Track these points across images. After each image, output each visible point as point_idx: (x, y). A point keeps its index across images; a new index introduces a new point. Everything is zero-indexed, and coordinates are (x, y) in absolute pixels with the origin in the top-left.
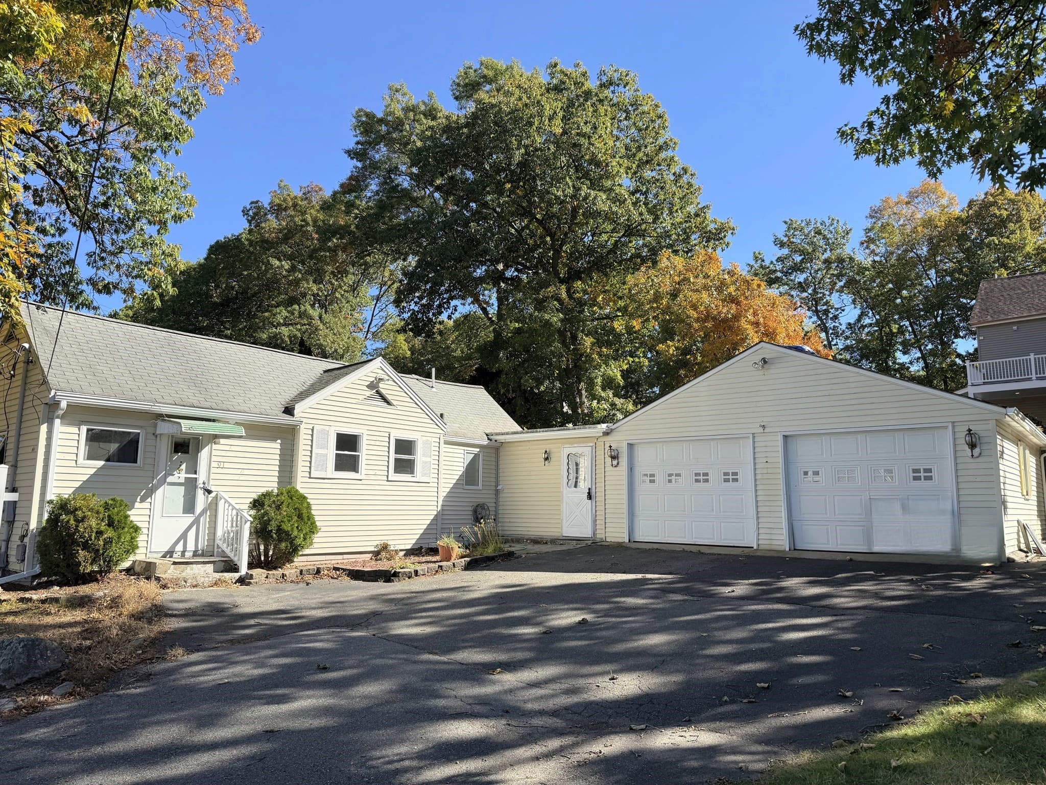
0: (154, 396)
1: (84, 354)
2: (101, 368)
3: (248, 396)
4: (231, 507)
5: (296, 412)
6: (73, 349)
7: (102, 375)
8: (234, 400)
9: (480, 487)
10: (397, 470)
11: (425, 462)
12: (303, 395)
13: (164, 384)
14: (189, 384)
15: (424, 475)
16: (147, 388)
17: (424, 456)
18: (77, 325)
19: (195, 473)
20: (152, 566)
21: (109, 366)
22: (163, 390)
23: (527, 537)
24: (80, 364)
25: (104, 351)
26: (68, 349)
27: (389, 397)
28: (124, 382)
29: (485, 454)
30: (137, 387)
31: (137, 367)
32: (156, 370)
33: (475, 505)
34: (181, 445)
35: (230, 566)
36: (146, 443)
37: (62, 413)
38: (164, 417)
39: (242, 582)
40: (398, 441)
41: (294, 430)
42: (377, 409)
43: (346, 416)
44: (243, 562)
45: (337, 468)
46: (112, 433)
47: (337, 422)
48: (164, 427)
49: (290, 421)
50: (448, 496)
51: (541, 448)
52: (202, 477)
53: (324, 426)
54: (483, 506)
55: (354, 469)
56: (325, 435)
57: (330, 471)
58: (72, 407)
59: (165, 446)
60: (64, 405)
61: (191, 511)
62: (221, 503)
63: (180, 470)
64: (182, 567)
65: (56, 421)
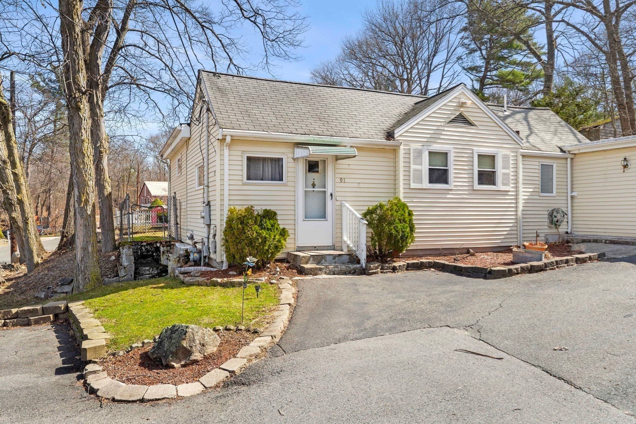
0: (290, 129)
1: (243, 103)
2: (254, 111)
3: (359, 125)
4: (351, 213)
5: (396, 136)
6: (236, 100)
7: (254, 116)
8: (348, 129)
9: (554, 194)
10: (481, 182)
11: (504, 174)
12: (400, 123)
13: (297, 120)
14: (315, 119)
15: (504, 184)
16: (285, 124)
17: (504, 168)
18: (240, 84)
19: (325, 188)
20: (298, 257)
21: (260, 110)
22: (297, 125)
23: (605, 238)
24: (240, 110)
25: (257, 100)
26: (233, 100)
27: (471, 119)
28: (270, 120)
29: (559, 165)
30: (278, 124)
31: (279, 109)
32: (292, 110)
33: (550, 209)
34: (312, 166)
35: (353, 259)
36: (288, 165)
37: (229, 146)
38: (299, 145)
39: (364, 272)
40: (480, 156)
41: (395, 150)
42: (461, 129)
43: (436, 136)
44: (363, 256)
45: (431, 181)
46: (264, 159)
47: (429, 142)
48: (300, 153)
49: (391, 142)
50: (526, 202)
51: (621, 155)
52: (329, 190)
53: (418, 146)
54: (557, 210)
55: (446, 182)
56: (419, 153)
57: (426, 184)
58: (235, 140)
59: (302, 168)
60: (228, 139)
61: (323, 216)
62: (344, 209)
63: (314, 185)
64: (319, 259)
65: (226, 152)
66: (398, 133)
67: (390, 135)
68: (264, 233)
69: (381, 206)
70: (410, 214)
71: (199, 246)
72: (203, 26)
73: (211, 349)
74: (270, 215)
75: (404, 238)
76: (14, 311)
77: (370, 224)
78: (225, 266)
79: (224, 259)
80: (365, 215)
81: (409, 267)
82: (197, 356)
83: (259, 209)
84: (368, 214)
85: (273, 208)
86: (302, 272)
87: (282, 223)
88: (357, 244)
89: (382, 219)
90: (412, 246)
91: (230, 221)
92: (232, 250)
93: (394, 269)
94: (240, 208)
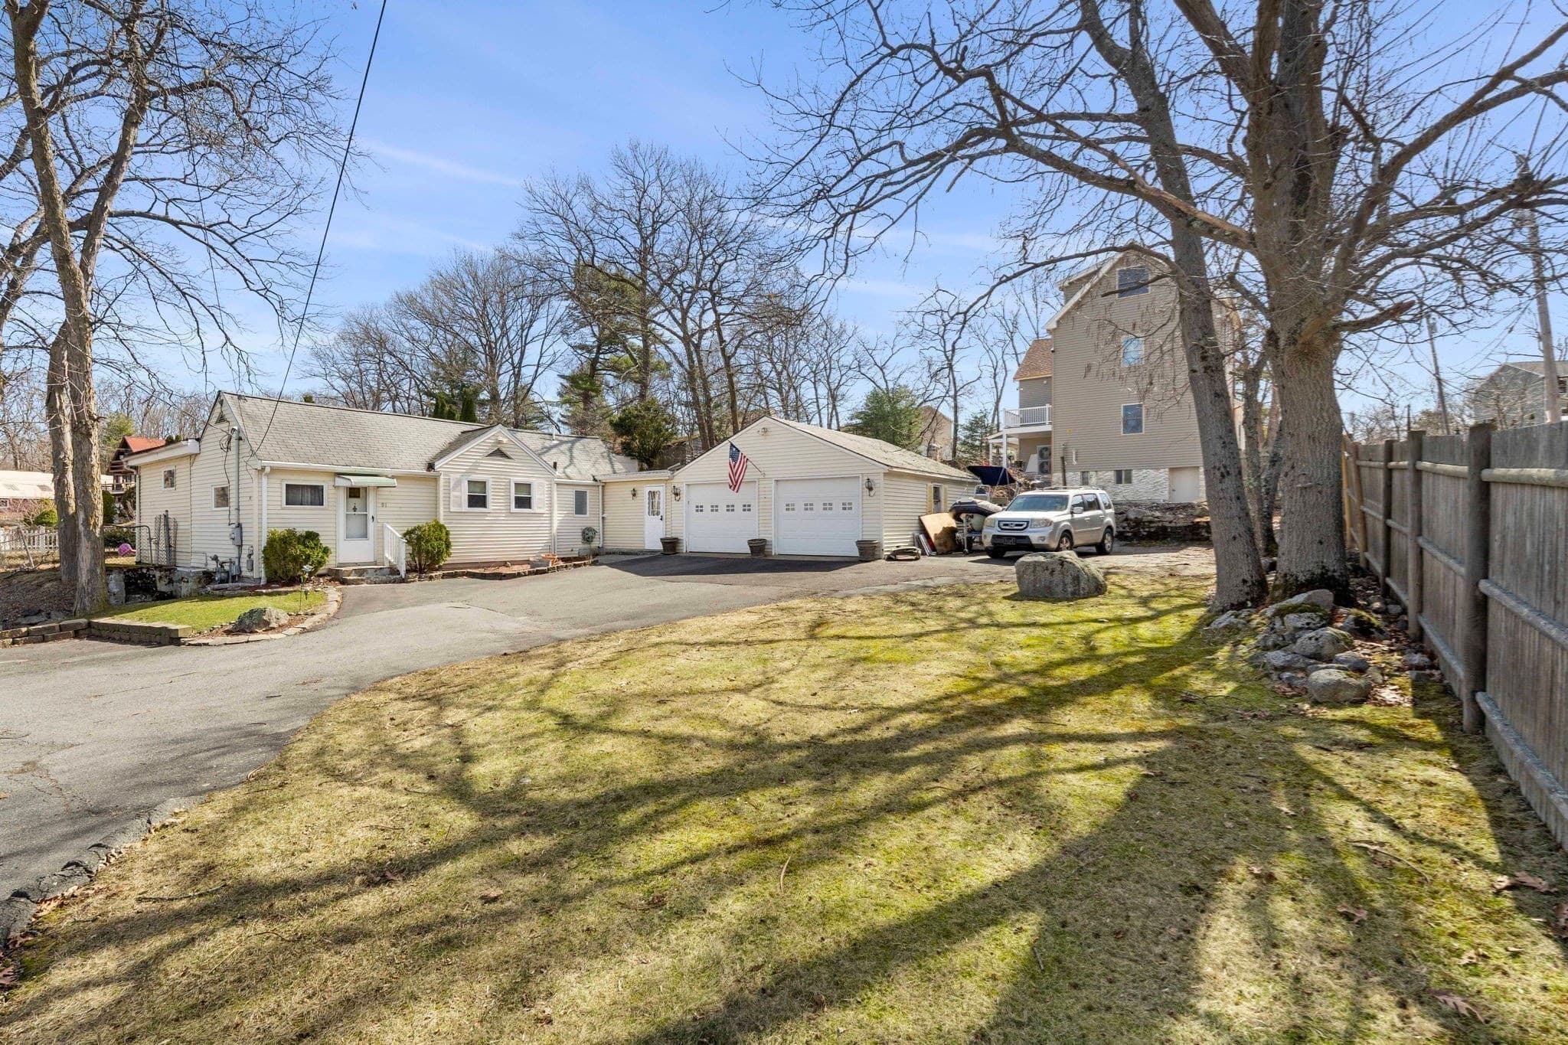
0: (331, 461)
2: (291, 442)
3: (400, 457)
4: (392, 533)
5: (437, 467)
8: (388, 462)
9: (589, 515)
10: (516, 506)
11: (539, 499)
12: (443, 454)
13: (338, 451)
14: (357, 450)
15: (539, 508)
16: (325, 455)
17: (539, 494)
19: (366, 511)
20: (340, 571)
21: (297, 439)
22: (337, 457)
23: (621, 551)
25: (292, 428)
27: (508, 453)
28: (310, 453)
29: (592, 492)
30: (319, 456)
33: (583, 528)
34: (354, 493)
35: (394, 571)
36: (328, 494)
37: (267, 475)
38: (339, 474)
39: (403, 581)
40: (517, 484)
41: (436, 479)
42: (499, 463)
43: (473, 469)
44: (403, 569)
45: (470, 505)
46: (303, 486)
47: (468, 472)
48: (340, 482)
49: (432, 473)
50: (561, 522)
51: (631, 487)
52: (371, 513)
53: (458, 476)
54: (589, 529)
55: (484, 505)
56: (458, 483)
57: (465, 507)
58: (274, 470)
59: (342, 495)
60: (268, 470)
61: (365, 536)
62: (386, 532)
63: (355, 509)
64: (360, 572)
65: (264, 480)
66: (438, 465)
67: (431, 467)
68: (308, 552)
69: (419, 528)
70: (447, 534)
71: (227, 568)
72: (184, 294)
73: (283, 621)
74: (312, 536)
75: (440, 553)
76: (24, 630)
77: (409, 542)
78: (263, 582)
79: (263, 575)
80: (405, 535)
81: (444, 576)
82: (273, 625)
83: (301, 530)
84: (408, 533)
85: (315, 530)
86: (344, 582)
87: (324, 541)
88: (398, 559)
89: (419, 538)
90: (449, 560)
91: (271, 542)
92: (275, 566)
93: (431, 578)
94: (281, 530)
